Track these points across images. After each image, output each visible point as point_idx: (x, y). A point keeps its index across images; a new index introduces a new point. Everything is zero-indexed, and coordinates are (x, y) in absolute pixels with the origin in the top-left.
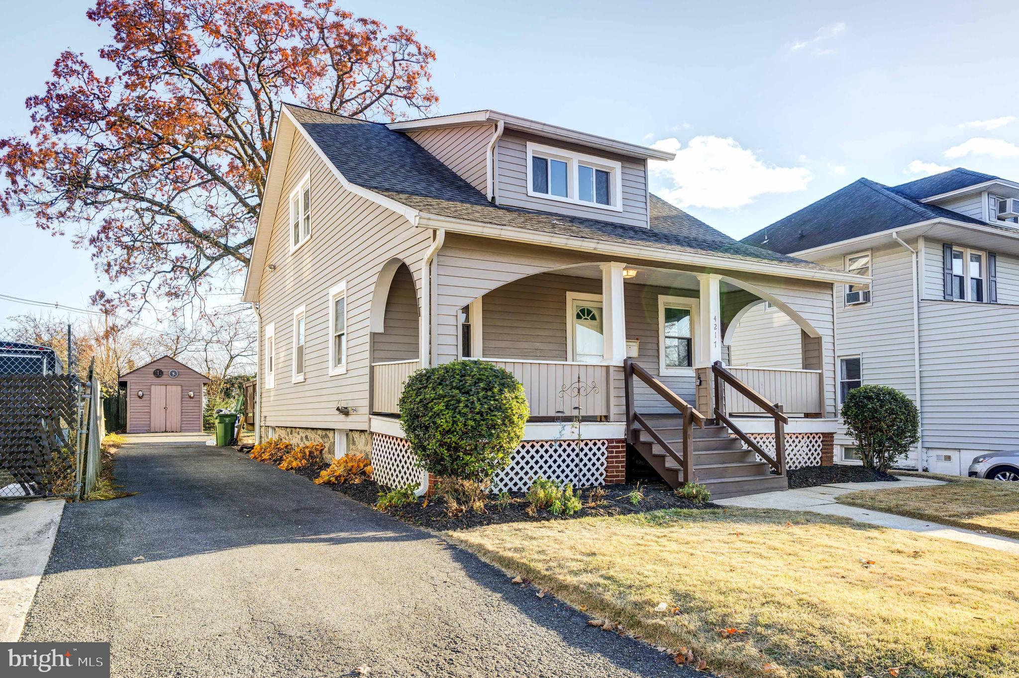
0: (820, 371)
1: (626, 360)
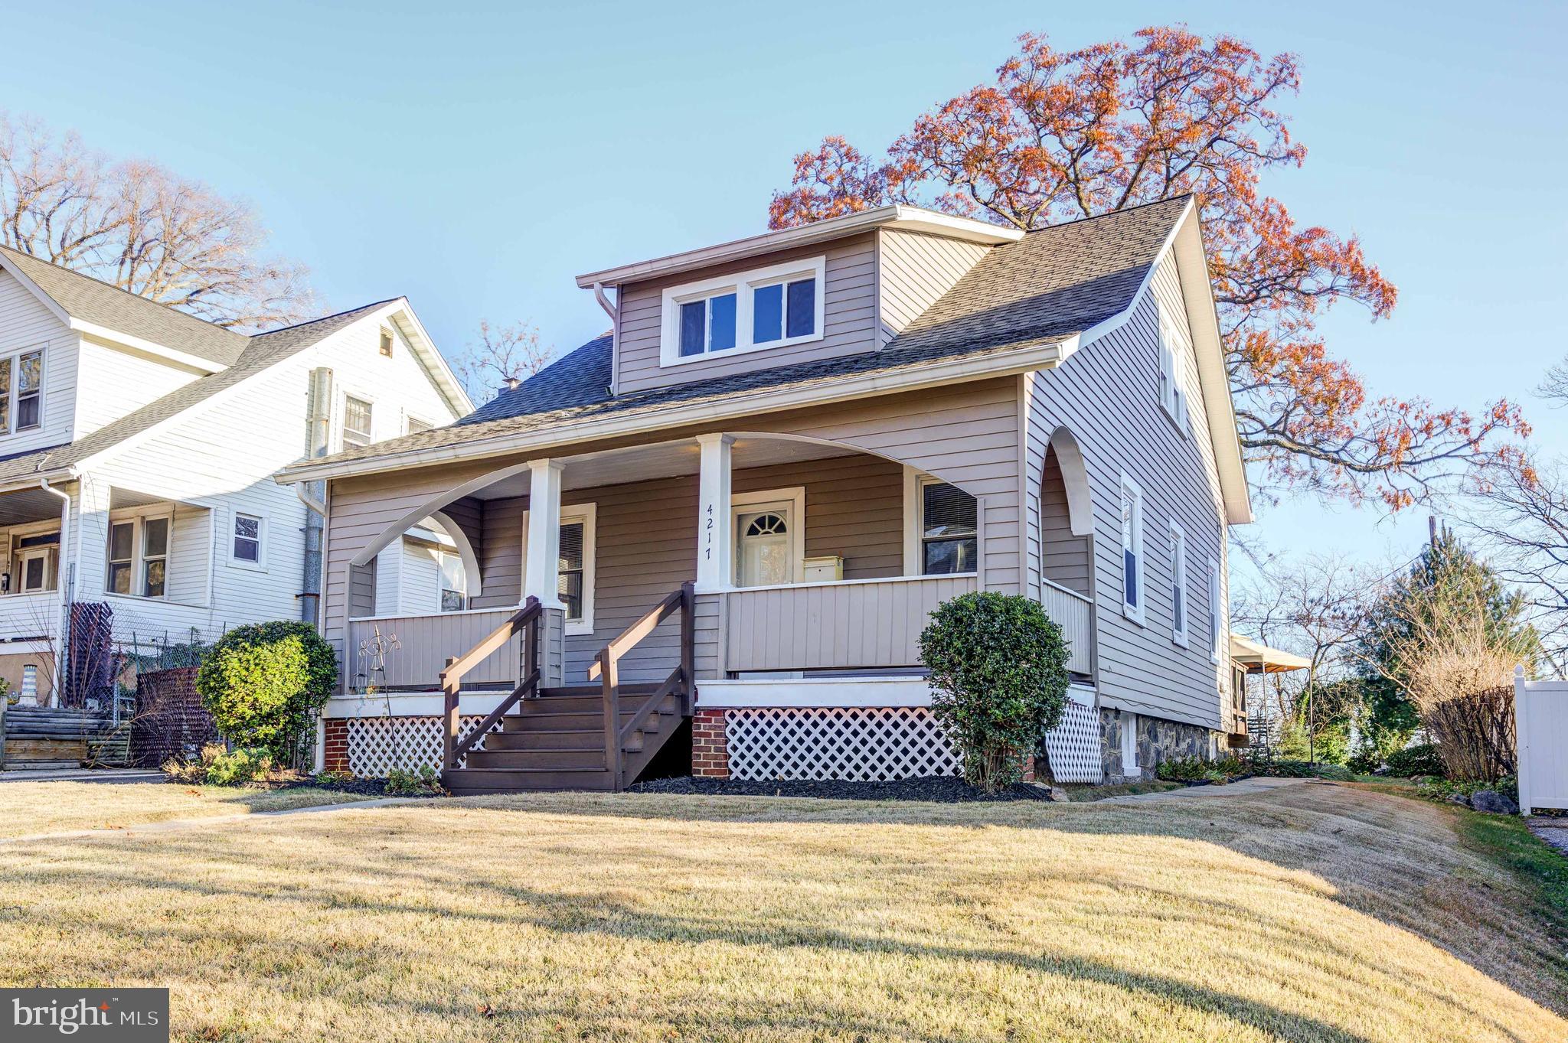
1: (530, 600)
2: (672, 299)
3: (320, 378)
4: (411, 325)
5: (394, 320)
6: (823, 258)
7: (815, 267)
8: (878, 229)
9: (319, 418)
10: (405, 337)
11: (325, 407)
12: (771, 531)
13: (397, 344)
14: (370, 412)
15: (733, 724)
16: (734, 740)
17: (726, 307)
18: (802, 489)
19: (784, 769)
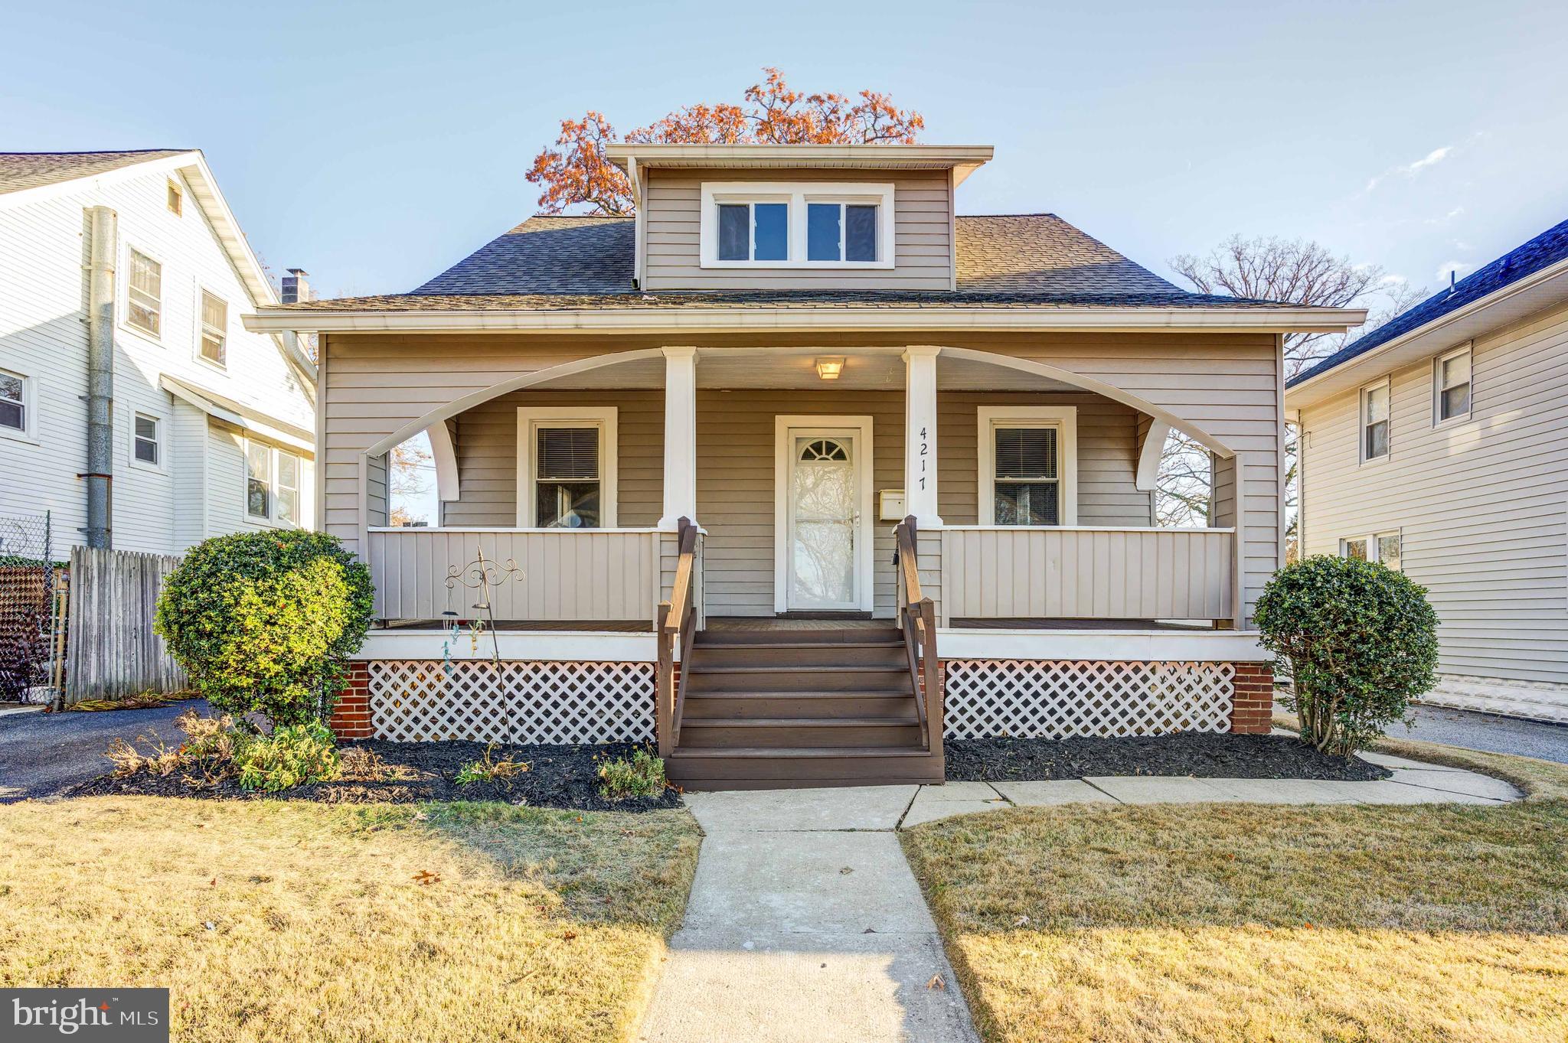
0: (1231, 530)
1: (683, 522)
2: (712, 195)
3: (100, 219)
4: (205, 185)
5: (183, 174)
6: (892, 186)
7: (884, 195)
8: (953, 165)
9: (101, 267)
10: (196, 198)
11: (109, 256)
12: (829, 457)
13: (186, 200)
14: (159, 273)
15: (956, 676)
16: (955, 694)
17: (775, 216)
18: (871, 418)
19: (1011, 724)
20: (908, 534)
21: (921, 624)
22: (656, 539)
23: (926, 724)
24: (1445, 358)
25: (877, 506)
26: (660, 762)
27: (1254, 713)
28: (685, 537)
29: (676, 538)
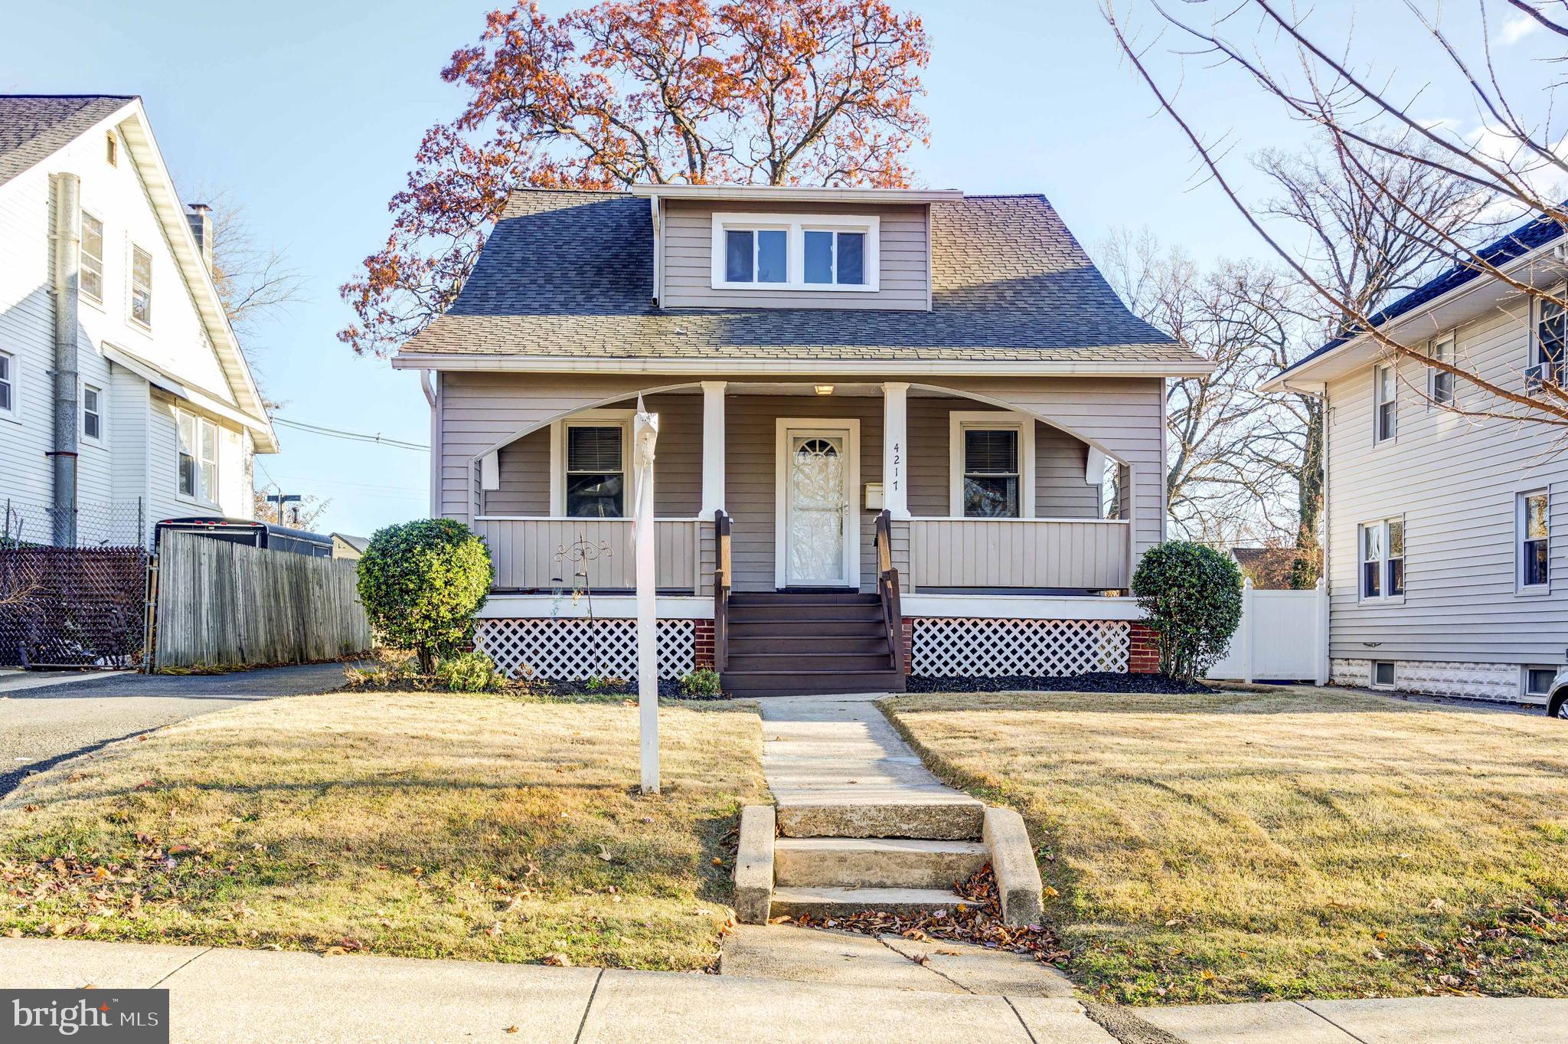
0: (1127, 522)
1: (718, 513)
2: (721, 223)
3: (65, 186)
4: (141, 132)
5: (122, 126)
6: (877, 218)
7: (870, 226)
9: (67, 236)
10: (127, 143)
11: (74, 224)
12: (822, 453)
13: (120, 150)
15: (920, 630)
16: (920, 644)
17: (776, 241)
18: (858, 421)
19: (962, 667)
20: (885, 522)
21: (889, 585)
22: (697, 526)
23: (893, 652)
24: (1439, 342)
25: (863, 497)
26: (717, 675)
27: (1146, 660)
28: (720, 526)
29: (714, 526)
